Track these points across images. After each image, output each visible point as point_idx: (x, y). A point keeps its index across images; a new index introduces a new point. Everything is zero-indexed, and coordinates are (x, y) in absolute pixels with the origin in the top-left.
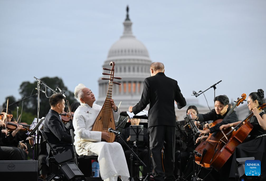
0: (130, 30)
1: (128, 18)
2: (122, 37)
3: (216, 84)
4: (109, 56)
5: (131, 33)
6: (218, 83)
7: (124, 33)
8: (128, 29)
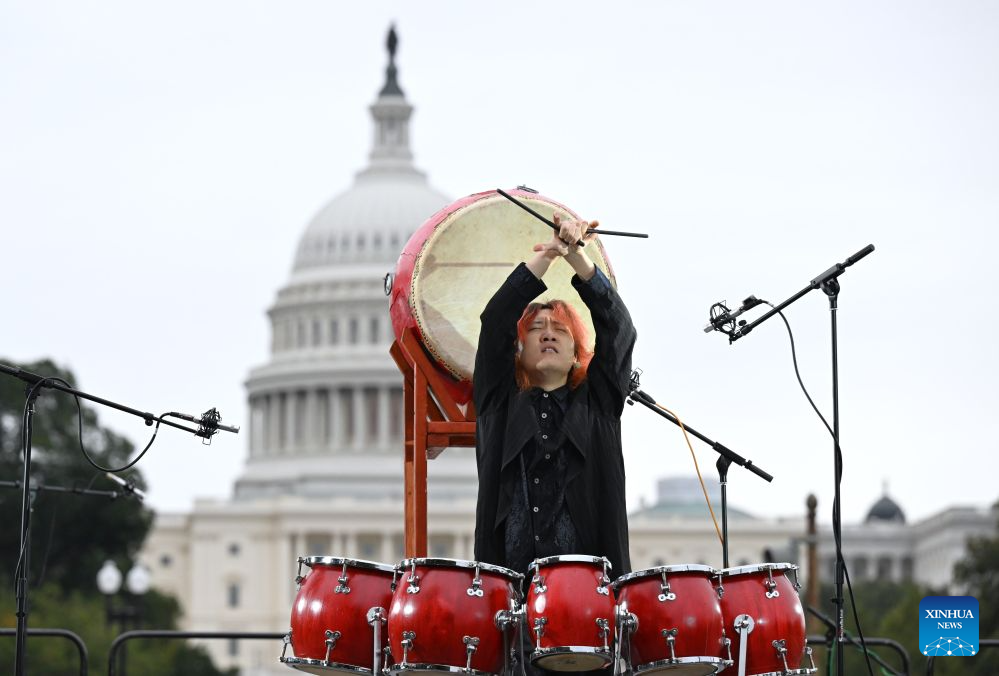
0: (403, 140)
1: (392, 85)
2: (362, 176)
3: (840, 269)
4: (299, 265)
5: (409, 156)
6: (851, 262)
7: (373, 156)
8: (391, 137)
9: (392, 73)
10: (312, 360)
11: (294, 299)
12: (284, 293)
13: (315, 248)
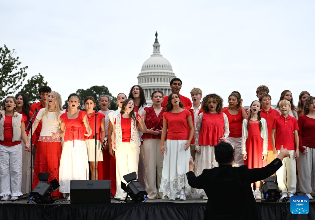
0: (158, 50)
1: (156, 41)
2: (152, 56)
4: (142, 71)
5: (160, 52)
7: (153, 53)
8: (156, 50)
9: (156, 40)
10: (145, 85)
11: (142, 75)
12: (139, 74)
13: (145, 67)
